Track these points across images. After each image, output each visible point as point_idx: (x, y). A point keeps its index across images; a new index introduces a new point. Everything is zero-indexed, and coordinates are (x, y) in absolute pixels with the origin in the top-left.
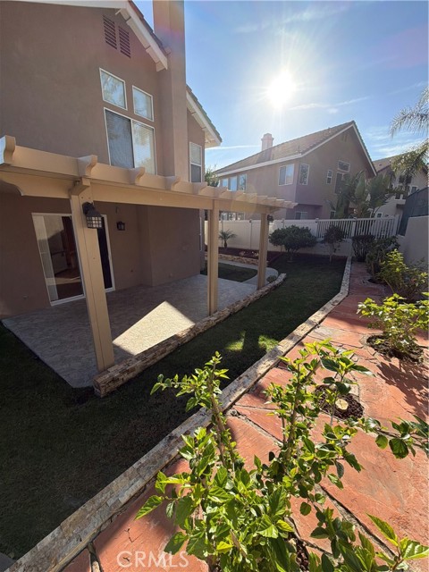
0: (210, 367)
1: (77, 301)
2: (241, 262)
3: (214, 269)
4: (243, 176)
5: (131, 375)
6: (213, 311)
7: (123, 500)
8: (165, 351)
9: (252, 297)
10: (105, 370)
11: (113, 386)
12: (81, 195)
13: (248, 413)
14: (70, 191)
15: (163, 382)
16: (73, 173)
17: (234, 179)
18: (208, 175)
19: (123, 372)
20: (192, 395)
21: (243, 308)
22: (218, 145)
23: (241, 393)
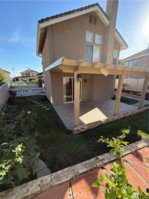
0: (120, 139)
1: (70, 103)
2: (130, 96)
3: (118, 98)
4: (136, 60)
5: (83, 130)
6: (116, 114)
7: (80, 172)
8: (96, 125)
9: (135, 112)
10: (76, 126)
11: (78, 132)
12: (77, 72)
13: (131, 163)
14: (75, 71)
15: (103, 139)
16: (76, 65)
17: (131, 62)
18: (119, 61)
19: (82, 128)
20: (113, 148)
21: (130, 116)
22: (127, 49)
23: (128, 153)
